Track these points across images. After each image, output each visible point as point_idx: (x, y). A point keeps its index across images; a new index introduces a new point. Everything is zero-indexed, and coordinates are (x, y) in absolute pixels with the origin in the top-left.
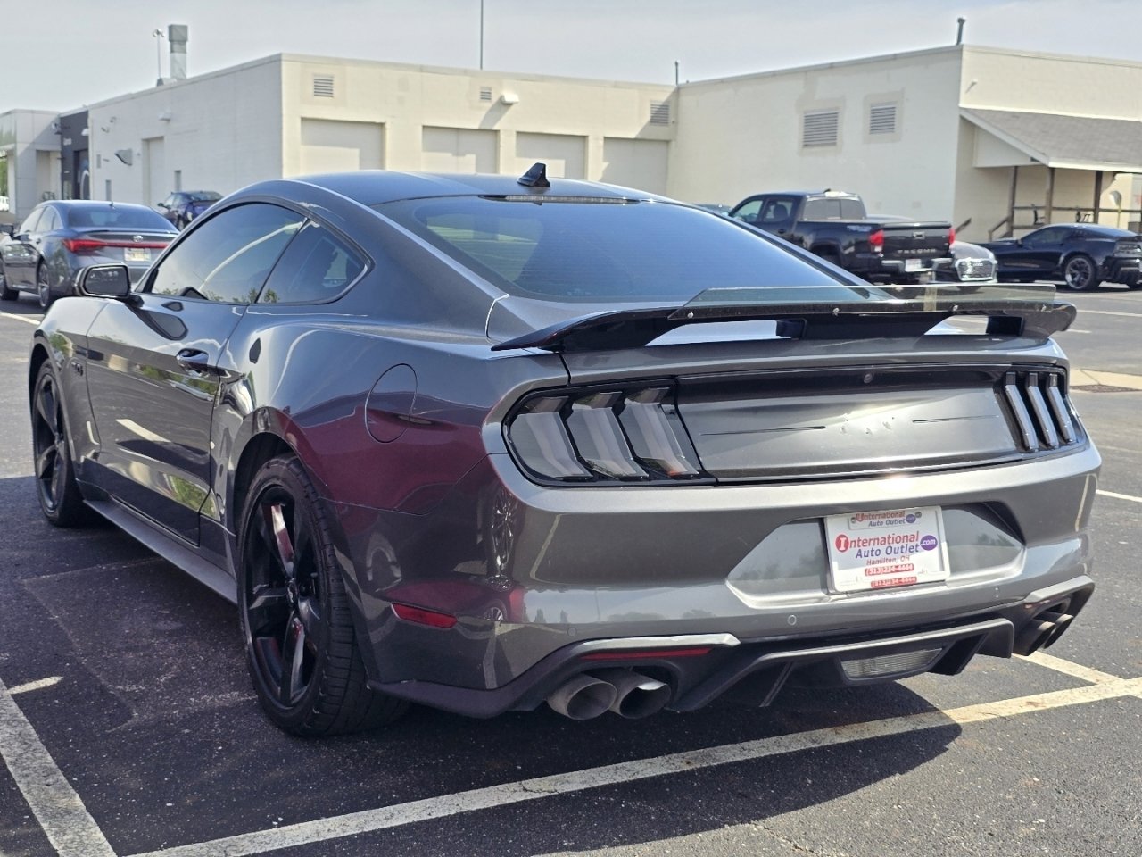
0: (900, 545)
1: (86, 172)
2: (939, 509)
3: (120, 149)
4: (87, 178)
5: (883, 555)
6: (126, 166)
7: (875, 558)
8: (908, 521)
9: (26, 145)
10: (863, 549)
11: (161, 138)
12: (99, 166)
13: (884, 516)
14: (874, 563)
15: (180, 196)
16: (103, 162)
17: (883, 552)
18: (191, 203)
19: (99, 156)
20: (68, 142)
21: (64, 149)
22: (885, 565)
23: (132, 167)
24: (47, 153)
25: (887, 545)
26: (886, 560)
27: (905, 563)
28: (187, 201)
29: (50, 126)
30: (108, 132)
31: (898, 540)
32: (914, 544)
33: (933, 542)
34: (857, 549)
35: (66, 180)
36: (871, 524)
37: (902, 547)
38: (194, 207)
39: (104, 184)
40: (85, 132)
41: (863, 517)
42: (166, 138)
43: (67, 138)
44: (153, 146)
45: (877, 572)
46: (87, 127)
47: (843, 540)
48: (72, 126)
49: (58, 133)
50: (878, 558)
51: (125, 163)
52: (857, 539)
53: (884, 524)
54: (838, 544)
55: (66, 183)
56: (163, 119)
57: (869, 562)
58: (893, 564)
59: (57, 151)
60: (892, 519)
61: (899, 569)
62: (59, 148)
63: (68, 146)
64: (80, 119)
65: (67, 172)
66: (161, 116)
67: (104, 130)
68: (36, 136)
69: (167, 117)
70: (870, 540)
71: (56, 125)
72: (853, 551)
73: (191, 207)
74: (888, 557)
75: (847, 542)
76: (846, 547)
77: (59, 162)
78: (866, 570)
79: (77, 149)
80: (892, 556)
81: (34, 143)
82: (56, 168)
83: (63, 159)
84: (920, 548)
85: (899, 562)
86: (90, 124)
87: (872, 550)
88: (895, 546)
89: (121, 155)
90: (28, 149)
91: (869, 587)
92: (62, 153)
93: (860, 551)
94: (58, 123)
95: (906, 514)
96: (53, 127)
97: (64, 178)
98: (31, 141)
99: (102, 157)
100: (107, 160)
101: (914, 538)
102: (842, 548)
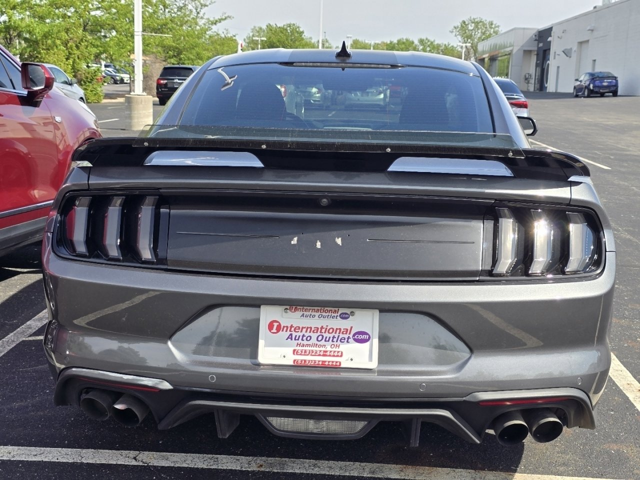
0: (331, 335)
1: (548, 62)
2: (377, 312)
3: (565, 48)
4: (548, 64)
5: (314, 340)
6: (568, 58)
7: (305, 342)
8: (341, 318)
9: (518, 48)
10: (294, 334)
11: (588, 41)
12: (554, 58)
13: (317, 311)
14: (303, 346)
15: (588, 75)
16: (557, 56)
17: (314, 338)
18: (593, 79)
19: (555, 53)
20: (541, 45)
21: (539, 48)
22: (314, 349)
23: (572, 58)
24: (530, 51)
25: (319, 333)
26: (316, 345)
27: (334, 349)
28: (591, 77)
29: (532, 36)
30: (561, 38)
31: (331, 331)
32: (346, 336)
33: (366, 337)
34: (289, 333)
35: (538, 66)
36: (303, 315)
37: (334, 337)
38: (595, 81)
39: (556, 68)
40: (549, 39)
41: (296, 310)
42: (590, 41)
43: (541, 43)
44: (584, 46)
45: (305, 353)
46: (551, 36)
47: (276, 325)
48: (543, 35)
49: (536, 40)
50: (308, 343)
51: (567, 56)
52: (289, 326)
53: (317, 317)
54: (271, 327)
55: (538, 69)
56: (589, 30)
57: (299, 345)
58: (323, 349)
59: (534, 51)
60: (324, 314)
61: (328, 354)
62: (536, 49)
63: (541, 47)
64: (547, 32)
65: (538, 62)
66: (588, 28)
67: (559, 37)
68: (524, 42)
69: (592, 28)
70: (303, 328)
71: (535, 36)
72: (284, 334)
73: (593, 81)
74: (319, 343)
75: (279, 326)
76: (278, 330)
77: (535, 57)
78: (294, 351)
79: (545, 49)
80: (323, 343)
81: (522, 46)
82: (534, 59)
83: (537, 55)
84: (351, 340)
85: (329, 349)
86: (552, 34)
87: (303, 336)
88: (326, 335)
89: (565, 52)
90: (519, 50)
91: (291, 363)
92: (538, 51)
93: (291, 335)
94: (537, 34)
95: (340, 312)
96: (534, 37)
97: (537, 65)
98: (521, 45)
99: (557, 53)
100: (559, 55)
101: (347, 331)
102: (274, 330)
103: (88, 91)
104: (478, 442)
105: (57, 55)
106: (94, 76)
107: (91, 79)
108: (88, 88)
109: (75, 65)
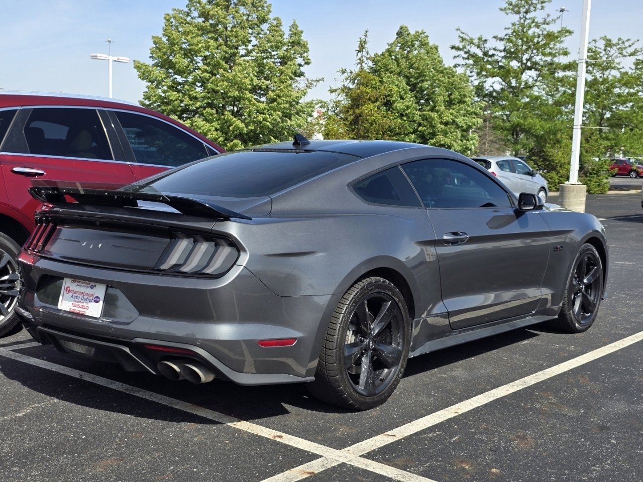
2: (105, 286)
5: (80, 300)
7: (77, 300)
8: (91, 288)
10: (74, 295)
13: (83, 283)
14: (76, 302)
17: (80, 298)
22: (79, 304)
25: (83, 296)
26: (80, 302)
27: (86, 305)
31: (87, 295)
32: (91, 298)
33: (99, 300)
34: (72, 294)
37: (87, 298)
45: (76, 306)
47: (68, 289)
50: (78, 300)
52: (72, 290)
53: (82, 286)
54: (66, 290)
57: (74, 301)
58: (82, 304)
60: (85, 285)
61: (84, 307)
70: (77, 292)
72: (70, 294)
75: (69, 290)
76: (69, 292)
78: (72, 304)
80: (83, 301)
84: (93, 301)
85: (84, 304)
87: (77, 296)
88: (85, 297)
91: (69, 310)
95: (91, 285)
101: (92, 296)
102: (67, 292)
103: (592, 182)
104: (155, 374)
105: (564, 148)
106: (600, 168)
107: (597, 171)
108: (592, 179)
109: (582, 158)
